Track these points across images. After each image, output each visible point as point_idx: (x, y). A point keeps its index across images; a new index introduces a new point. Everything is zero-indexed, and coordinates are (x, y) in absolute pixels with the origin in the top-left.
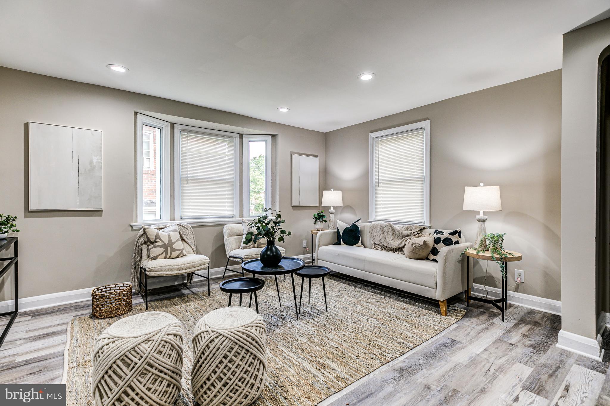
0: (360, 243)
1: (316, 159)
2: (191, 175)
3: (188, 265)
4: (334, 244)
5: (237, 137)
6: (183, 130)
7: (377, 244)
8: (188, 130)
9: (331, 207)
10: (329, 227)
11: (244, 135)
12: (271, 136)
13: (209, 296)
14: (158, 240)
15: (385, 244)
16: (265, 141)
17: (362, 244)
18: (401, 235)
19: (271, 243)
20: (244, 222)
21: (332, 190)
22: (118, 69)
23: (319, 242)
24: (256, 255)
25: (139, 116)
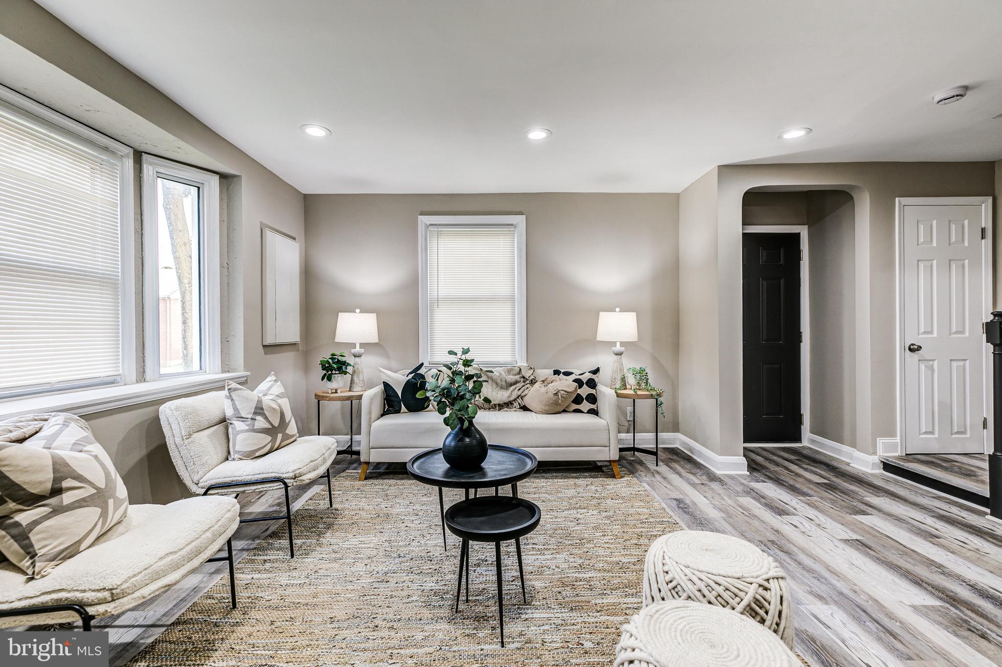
1: (294, 244)
4: (384, 415)
5: (127, 155)
9: (355, 344)
11: (144, 155)
12: (220, 177)
13: (234, 606)
18: (504, 383)
21: (357, 311)
23: (370, 413)
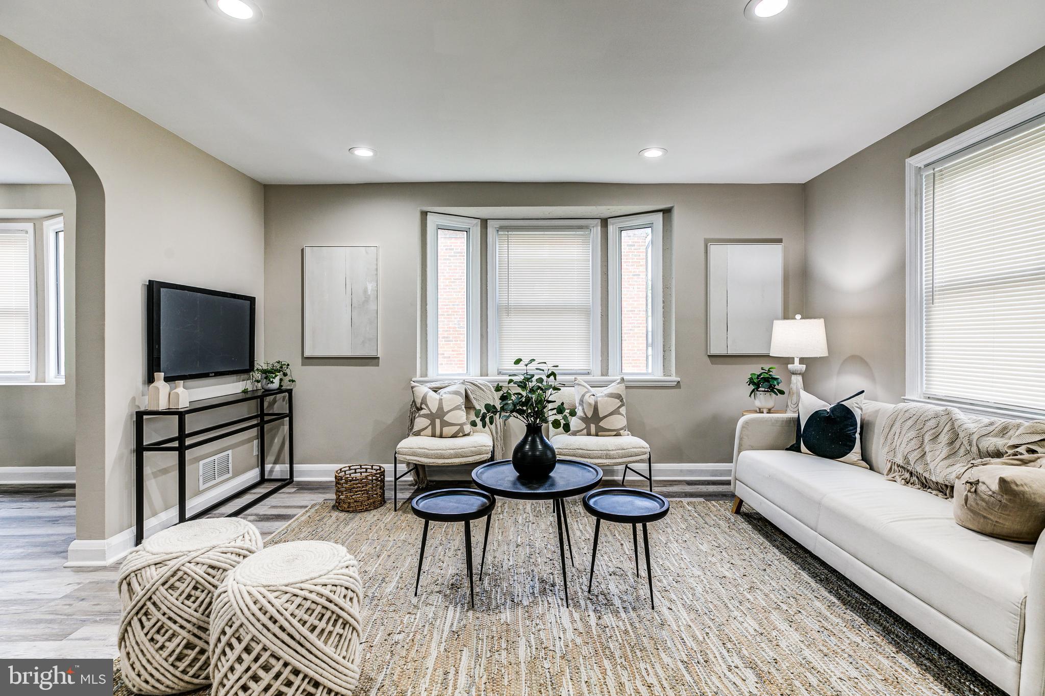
0: (855, 454)
1: (777, 249)
2: (513, 301)
3: (452, 451)
4: (787, 449)
5: (596, 226)
6: (502, 228)
7: (898, 466)
8: (510, 226)
9: (793, 358)
10: (787, 406)
11: (609, 220)
12: (661, 214)
14: (424, 406)
15: (919, 469)
16: (650, 225)
17: (863, 460)
18: (974, 449)
19: (534, 431)
20: (579, 385)
21: (798, 317)
22: (364, 153)
23: (741, 439)
24: (578, 449)
25: (430, 217)
